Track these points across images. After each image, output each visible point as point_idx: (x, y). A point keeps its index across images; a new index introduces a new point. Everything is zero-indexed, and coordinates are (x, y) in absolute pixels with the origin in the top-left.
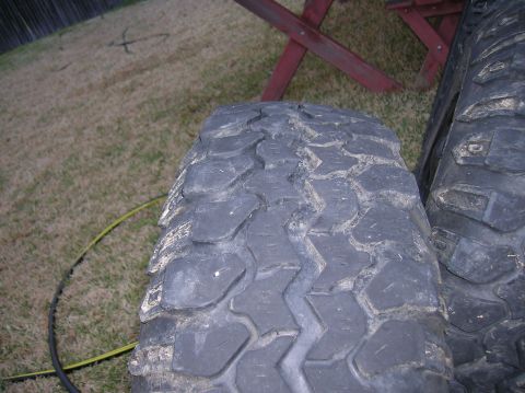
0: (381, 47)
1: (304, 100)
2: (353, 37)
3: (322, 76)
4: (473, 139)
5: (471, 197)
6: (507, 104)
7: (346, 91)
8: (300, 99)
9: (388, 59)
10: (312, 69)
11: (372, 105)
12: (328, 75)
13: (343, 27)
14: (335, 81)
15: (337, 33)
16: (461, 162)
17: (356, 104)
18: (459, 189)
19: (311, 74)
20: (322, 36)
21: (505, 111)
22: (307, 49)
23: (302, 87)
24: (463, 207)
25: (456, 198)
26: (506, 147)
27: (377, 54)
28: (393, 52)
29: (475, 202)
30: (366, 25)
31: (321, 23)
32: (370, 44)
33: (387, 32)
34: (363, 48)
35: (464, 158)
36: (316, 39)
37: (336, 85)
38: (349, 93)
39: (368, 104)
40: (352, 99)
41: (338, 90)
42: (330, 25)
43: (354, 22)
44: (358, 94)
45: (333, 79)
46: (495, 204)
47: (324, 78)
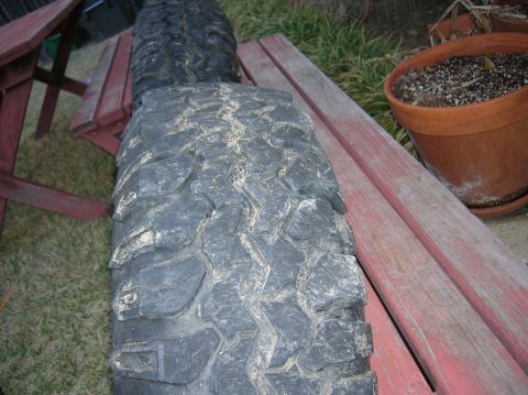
0: (85, 173)
1: (21, 251)
2: (55, 171)
3: (34, 221)
4: (125, 289)
5: (143, 356)
6: (147, 238)
7: (63, 228)
8: (17, 250)
9: (95, 183)
10: (21, 216)
11: (91, 235)
12: (40, 218)
13: (44, 163)
14: (48, 222)
15: (39, 172)
16: (121, 318)
17: (75, 239)
18: (128, 350)
19: (22, 221)
20: (18, 182)
21: (146, 247)
22: (6, 200)
23: (17, 237)
24: (138, 370)
25: (129, 360)
26: (155, 289)
27: (83, 182)
28: (98, 175)
29: (147, 360)
30: (66, 155)
31: (13, 169)
32: (74, 173)
33: (87, 156)
34: (67, 179)
35: (123, 313)
36: (13, 186)
37: (50, 226)
38: (65, 230)
39: (87, 234)
40: (70, 235)
41: (55, 230)
42: (31, 164)
43: (54, 155)
44: (75, 227)
45: (45, 219)
46: (165, 356)
47: (37, 221)
